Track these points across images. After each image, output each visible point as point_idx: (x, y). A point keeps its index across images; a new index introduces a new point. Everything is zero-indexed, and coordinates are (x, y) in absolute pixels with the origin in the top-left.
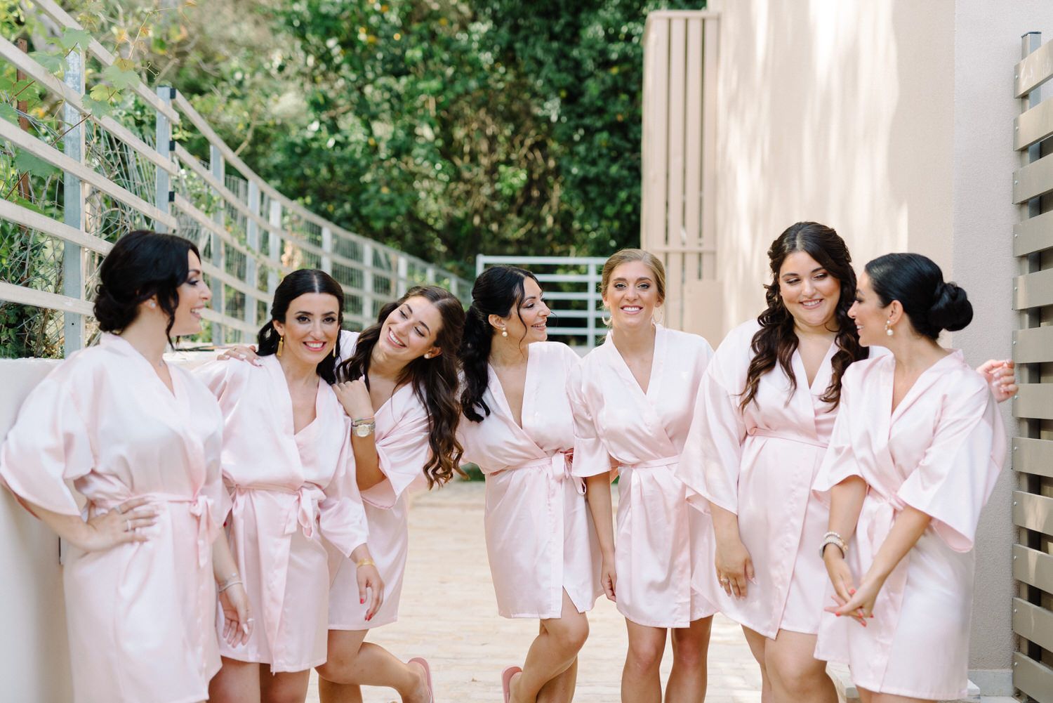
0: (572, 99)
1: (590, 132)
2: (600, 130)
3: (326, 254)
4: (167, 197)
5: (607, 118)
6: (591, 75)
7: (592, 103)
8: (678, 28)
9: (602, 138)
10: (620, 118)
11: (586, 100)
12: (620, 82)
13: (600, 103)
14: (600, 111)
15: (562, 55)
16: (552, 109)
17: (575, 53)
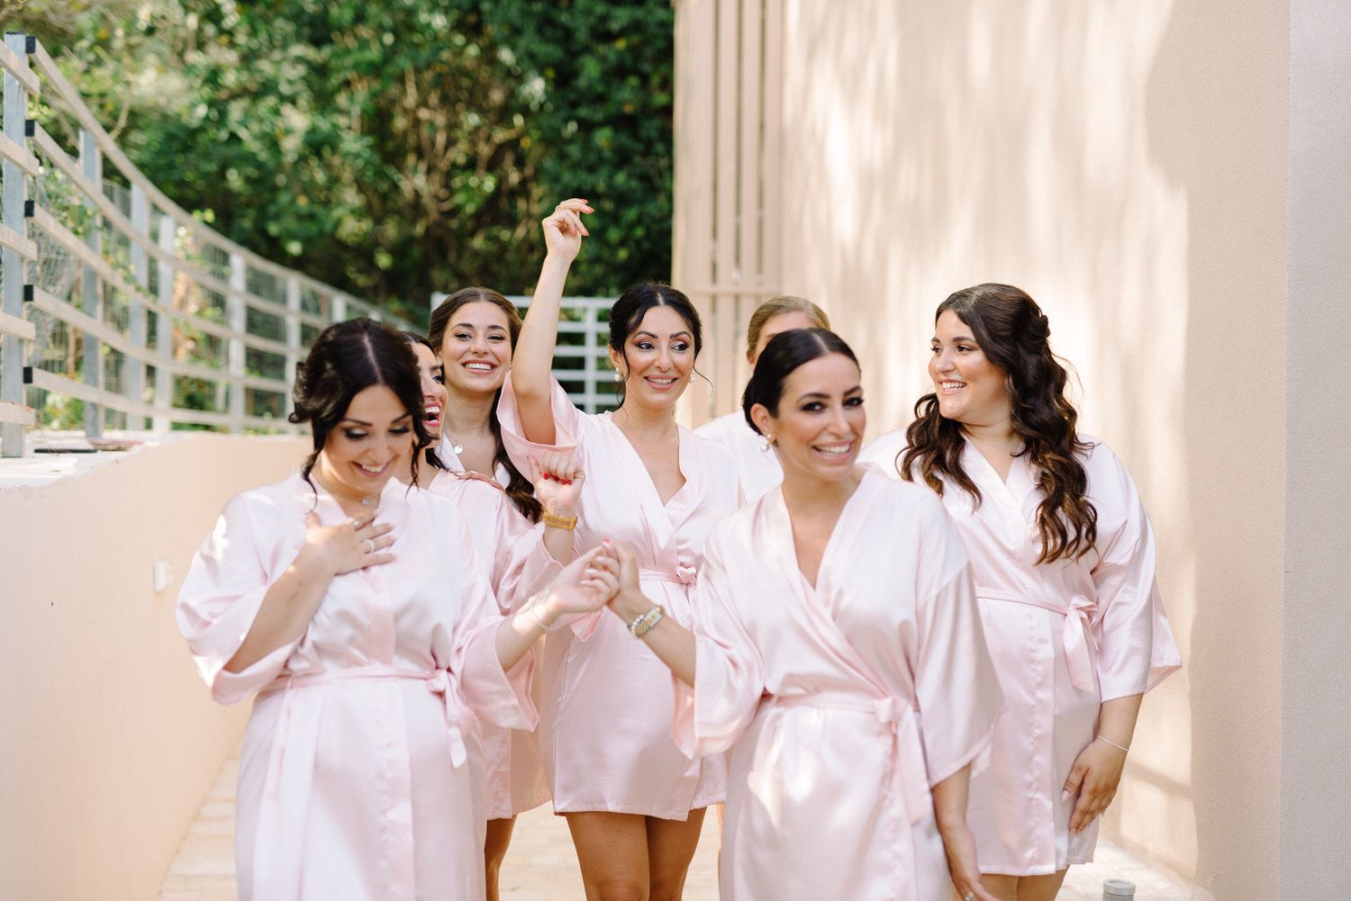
0: (563, 78)
1: (587, 127)
2: (601, 125)
3: (237, 293)
4: (22, 209)
5: (611, 108)
6: (586, 50)
7: (590, 87)
9: (603, 137)
10: (628, 109)
11: (582, 83)
12: (628, 60)
13: (600, 88)
14: (600, 99)
15: (547, 21)
16: (534, 90)
17: (564, 18)
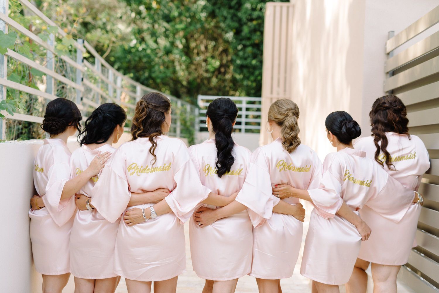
0: (238, 32)
1: (245, 46)
2: (249, 46)
3: (138, 97)
4: (81, 80)
5: (251, 42)
6: (245, 24)
7: (246, 35)
8: (278, 10)
9: (249, 50)
10: (257, 42)
11: (243, 34)
12: (257, 27)
13: (249, 36)
14: (249, 39)
15: (234, 16)
16: (230, 36)
17: (239, 14)
